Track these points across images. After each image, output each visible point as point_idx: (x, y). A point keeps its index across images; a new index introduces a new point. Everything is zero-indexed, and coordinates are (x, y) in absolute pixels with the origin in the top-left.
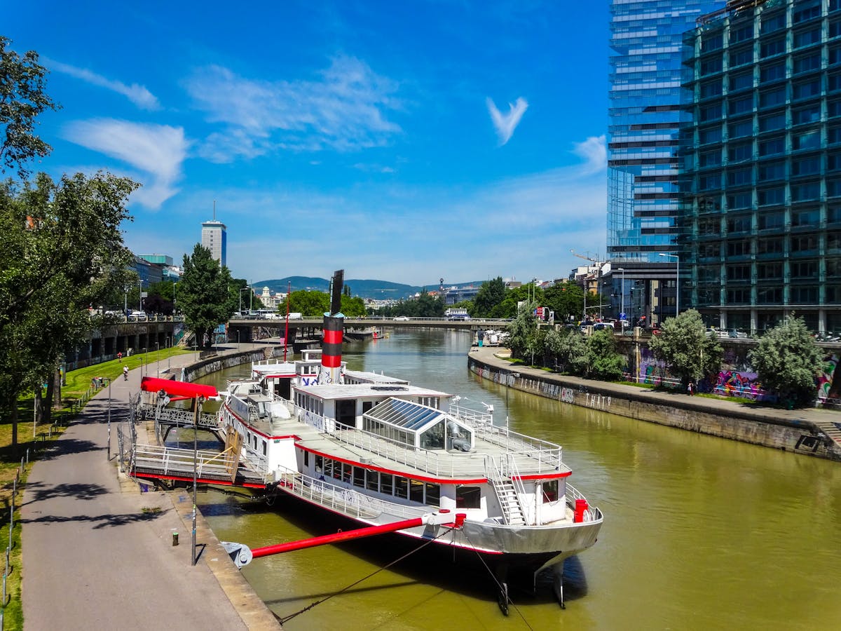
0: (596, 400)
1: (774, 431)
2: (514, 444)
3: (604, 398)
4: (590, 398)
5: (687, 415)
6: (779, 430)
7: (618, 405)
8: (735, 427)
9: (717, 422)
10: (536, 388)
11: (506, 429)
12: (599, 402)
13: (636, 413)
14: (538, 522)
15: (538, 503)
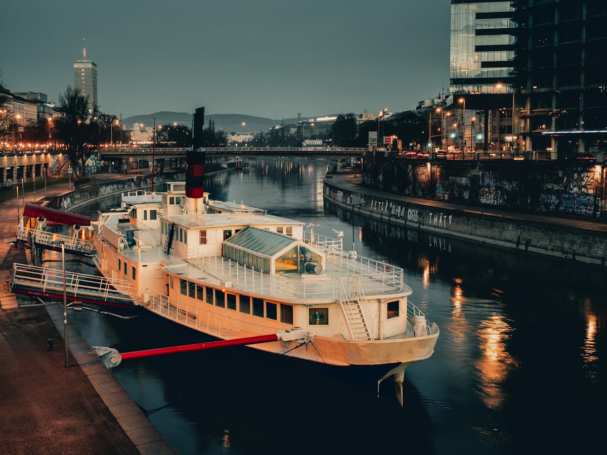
0: (439, 219)
1: (595, 242)
2: (362, 267)
3: (445, 217)
4: (433, 217)
5: (519, 230)
6: (601, 242)
7: (458, 223)
8: (562, 240)
9: (546, 236)
10: (384, 209)
11: (354, 254)
12: (441, 221)
13: (474, 229)
14: (382, 337)
15: (382, 320)
